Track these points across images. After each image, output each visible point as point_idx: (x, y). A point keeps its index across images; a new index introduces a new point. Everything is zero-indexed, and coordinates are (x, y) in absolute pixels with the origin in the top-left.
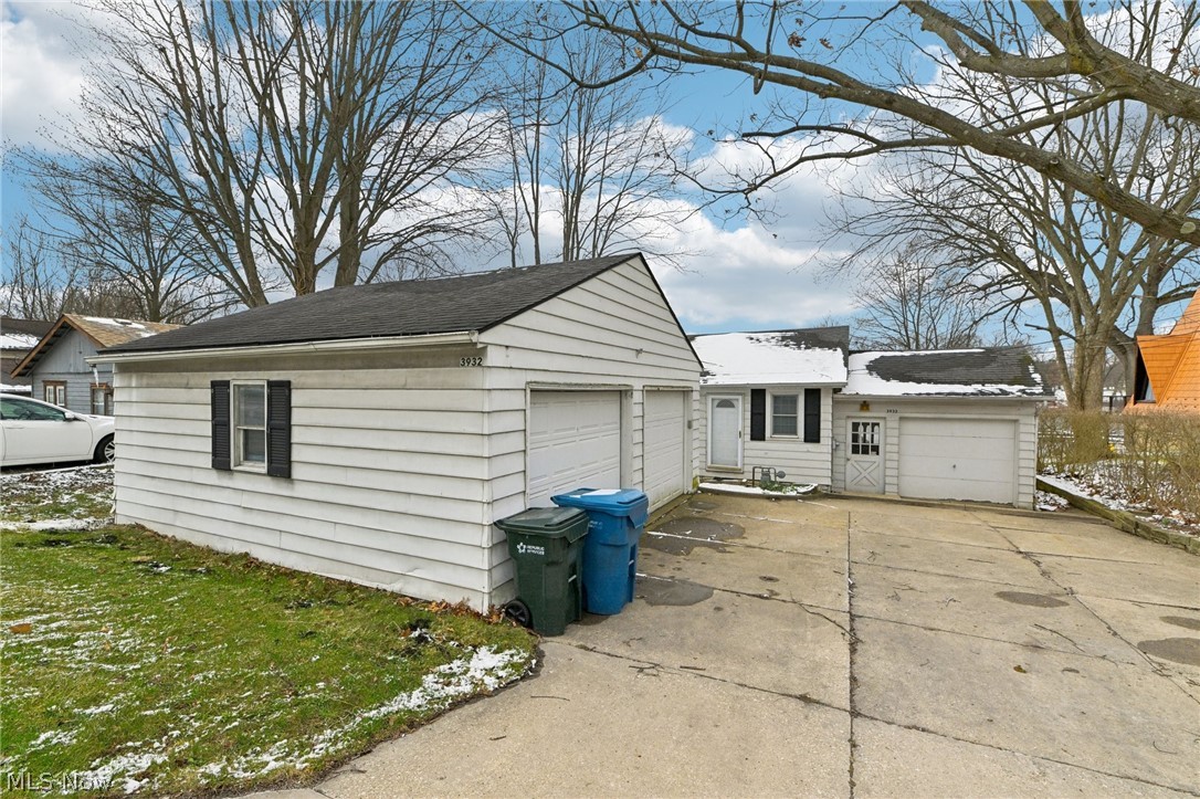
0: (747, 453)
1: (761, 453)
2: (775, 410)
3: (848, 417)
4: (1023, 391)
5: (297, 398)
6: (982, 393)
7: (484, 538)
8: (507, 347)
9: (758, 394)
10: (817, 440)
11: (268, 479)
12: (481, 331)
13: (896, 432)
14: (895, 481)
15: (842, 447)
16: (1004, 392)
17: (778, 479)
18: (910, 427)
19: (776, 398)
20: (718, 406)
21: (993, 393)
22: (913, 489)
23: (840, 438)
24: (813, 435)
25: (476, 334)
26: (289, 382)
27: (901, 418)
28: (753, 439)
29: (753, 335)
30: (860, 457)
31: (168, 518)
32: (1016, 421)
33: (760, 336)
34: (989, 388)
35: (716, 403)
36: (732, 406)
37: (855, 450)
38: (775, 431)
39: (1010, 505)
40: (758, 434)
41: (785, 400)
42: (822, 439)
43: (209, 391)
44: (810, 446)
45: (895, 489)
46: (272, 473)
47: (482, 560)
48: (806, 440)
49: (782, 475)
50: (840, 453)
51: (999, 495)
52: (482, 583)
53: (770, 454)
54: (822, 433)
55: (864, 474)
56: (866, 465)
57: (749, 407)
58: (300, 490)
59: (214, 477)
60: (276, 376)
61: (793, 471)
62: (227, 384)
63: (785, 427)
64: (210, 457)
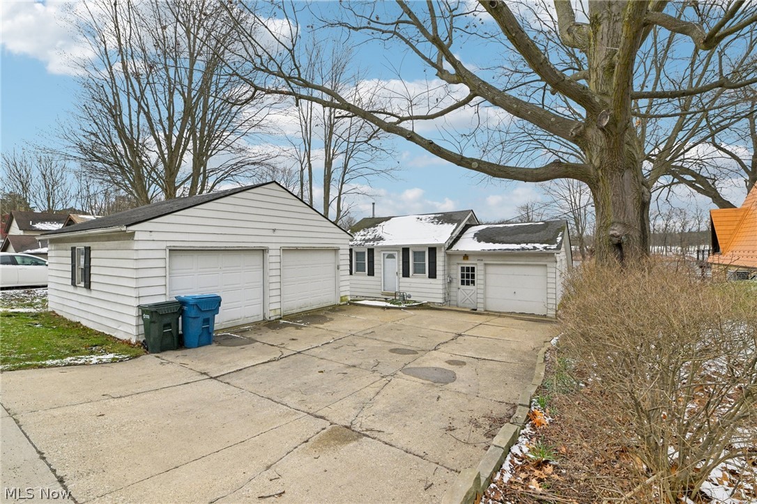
0: (401, 284)
1: (407, 285)
2: (415, 260)
3: (458, 264)
4: (545, 248)
5: (93, 254)
6: (523, 249)
7: (134, 312)
8: (151, 232)
9: (406, 250)
10: (434, 277)
11: (85, 289)
12: (127, 226)
13: (483, 272)
14: (482, 301)
15: (454, 281)
16: (535, 248)
17: (408, 299)
18: (491, 269)
19: (415, 253)
20: (387, 258)
21: (529, 249)
22: (492, 307)
23: (453, 276)
24: (433, 275)
25: (125, 227)
26: (90, 247)
27: (485, 264)
28: (403, 276)
29: (420, 217)
30: (465, 287)
31: (60, 307)
32: (546, 265)
33: (424, 217)
34: (530, 246)
35: (386, 256)
36: (394, 257)
37: (463, 283)
38: (415, 272)
39: (545, 316)
40: (406, 274)
41: (419, 255)
42: (437, 276)
43: (70, 251)
44: (432, 280)
45: (482, 306)
46: (85, 287)
47: (133, 321)
48: (429, 277)
49: (410, 297)
50: (454, 285)
51: (539, 310)
52: (133, 331)
53: (412, 285)
54: (438, 273)
55: (468, 297)
56: (468, 292)
57: (401, 258)
58: (94, 294)
59: (71, 289)
60: (87, 244)
61: (416, 294)
62: (75, 248)
63: (420, 270)
64: (70, 280)
